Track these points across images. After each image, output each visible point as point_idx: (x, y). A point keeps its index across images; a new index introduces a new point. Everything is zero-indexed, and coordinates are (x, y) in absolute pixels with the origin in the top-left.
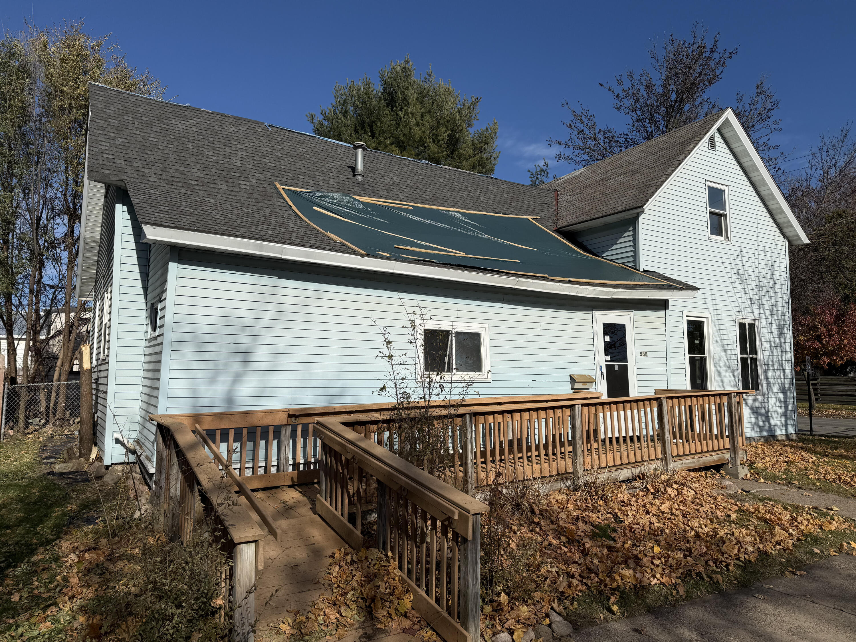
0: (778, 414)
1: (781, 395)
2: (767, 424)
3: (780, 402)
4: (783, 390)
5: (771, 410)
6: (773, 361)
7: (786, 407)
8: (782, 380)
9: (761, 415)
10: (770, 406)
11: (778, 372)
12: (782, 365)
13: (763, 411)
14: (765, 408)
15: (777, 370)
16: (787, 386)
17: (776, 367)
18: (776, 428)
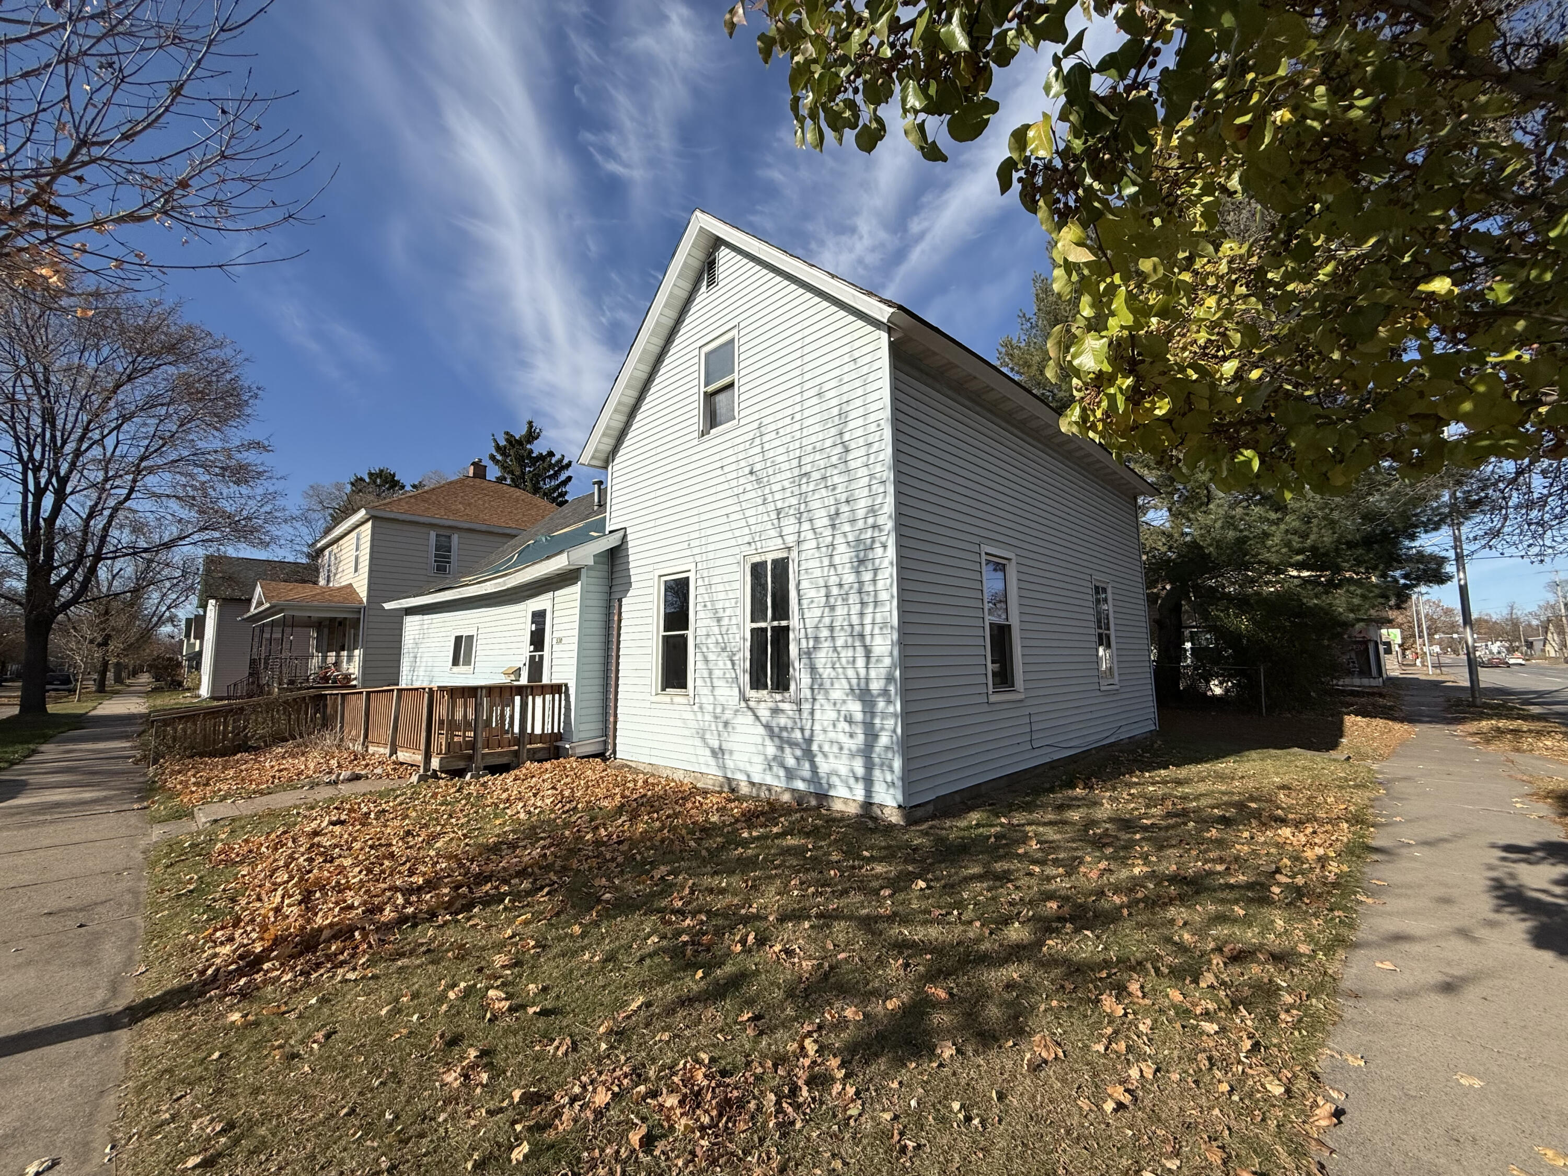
0: (841, 748)
1: (855, 707)
2: (807, 765)
3: (850, 720)
4: (864, 695)
5: (819, 737)
6: (831, 628)
7: (871, 735)
8: (862, 672)
9: (793, 744)
10: (817, 727)
11: (846, 654)
12: (862, 636)
13: (797, 735)
14: (802, 730)
15: (846, 647)
16: (875, 686)
17: (840, 642)
18: (835, 780)
